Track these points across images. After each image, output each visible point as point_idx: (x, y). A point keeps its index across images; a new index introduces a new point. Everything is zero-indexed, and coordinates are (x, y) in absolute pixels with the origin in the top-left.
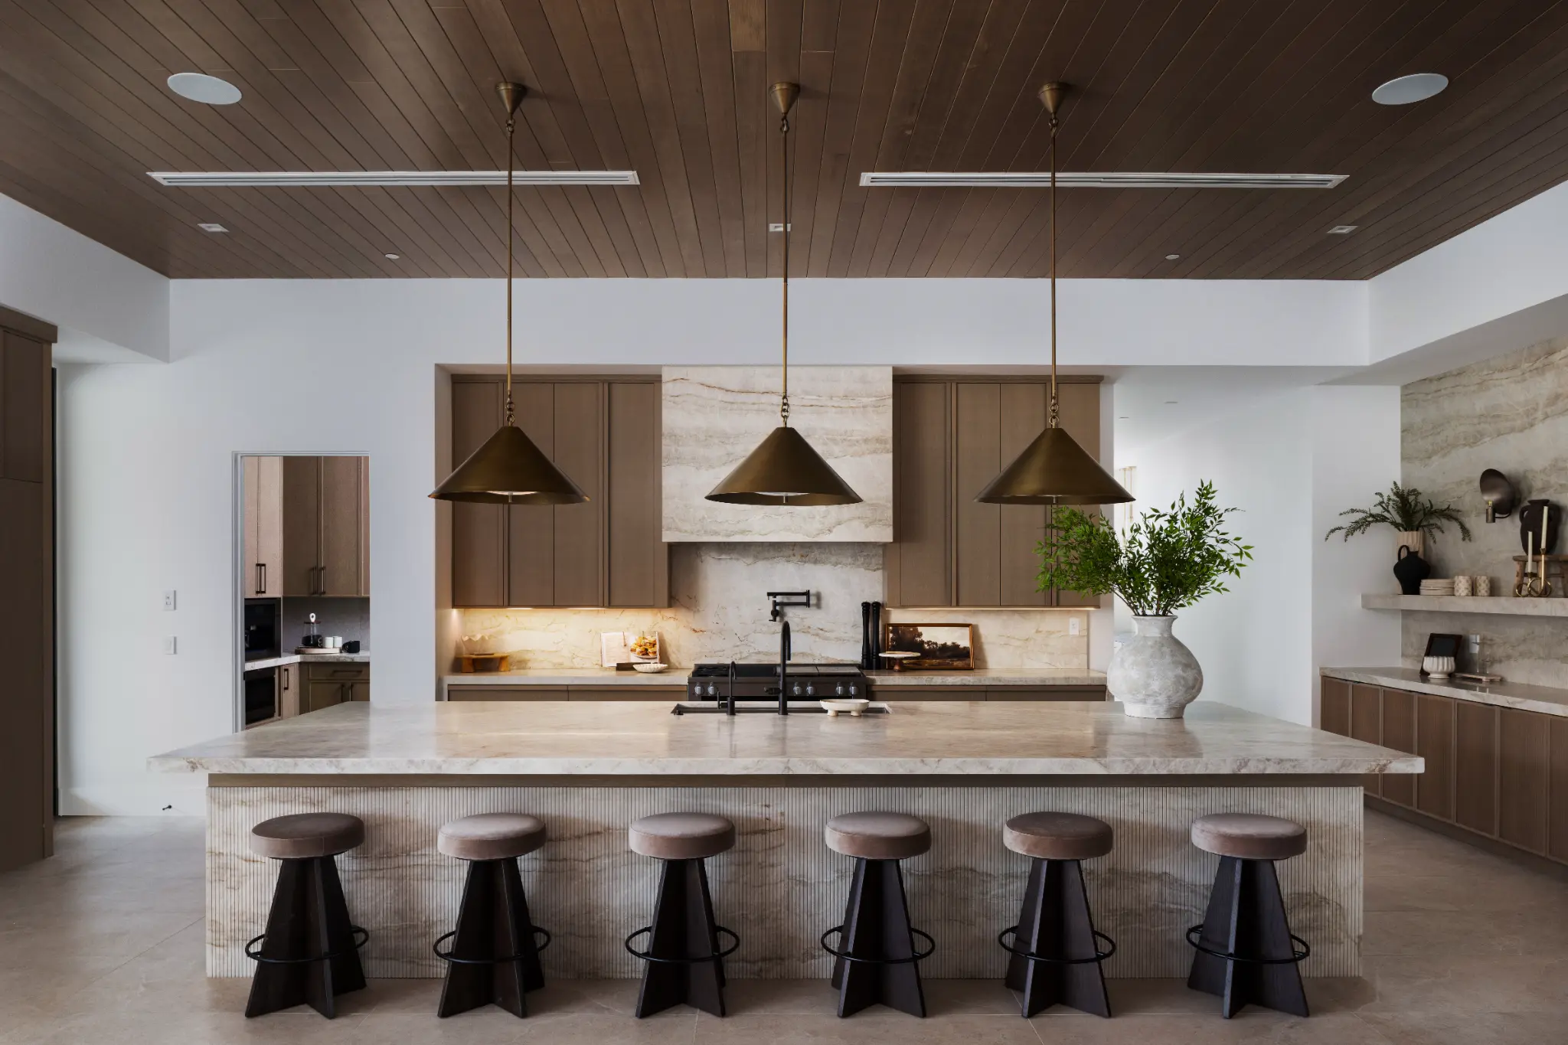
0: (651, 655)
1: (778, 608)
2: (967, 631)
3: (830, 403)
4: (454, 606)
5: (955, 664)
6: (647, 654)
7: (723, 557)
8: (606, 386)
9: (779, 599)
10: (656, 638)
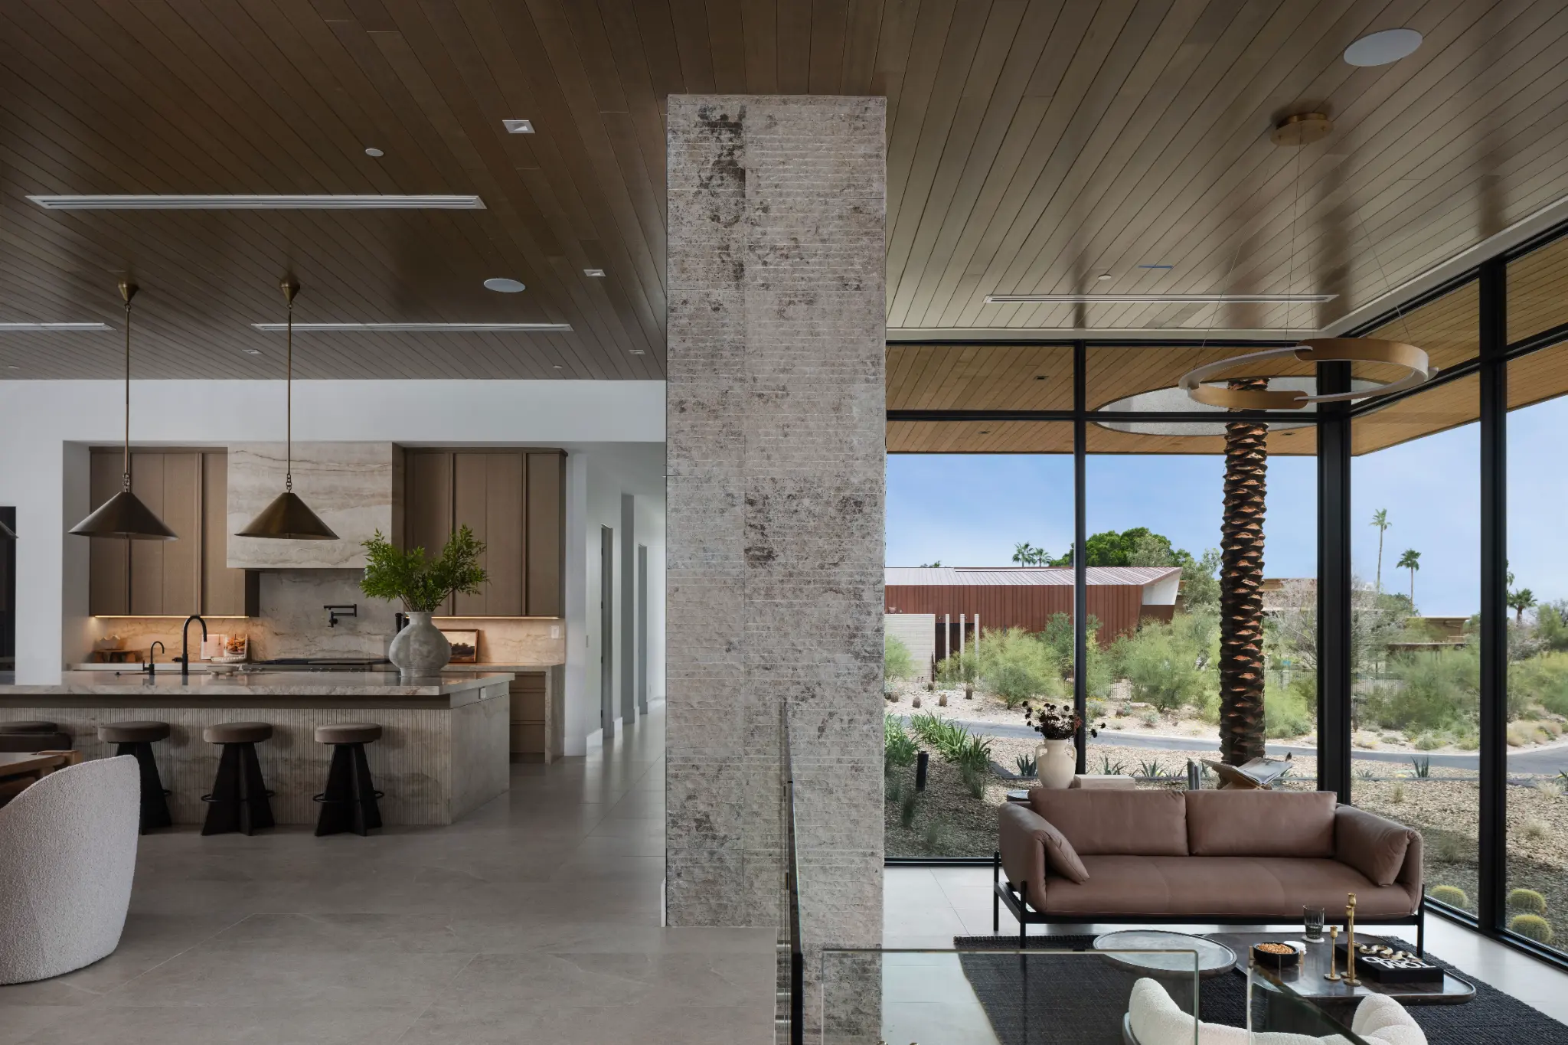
0: (239, 651)
1: (335, 617)
2: (474, 635)
3: (347, 468)
4: (92, 613)
5: (463, 658)
6: (237, 650)
7: (298, 580)
8: (201, 455)
9: (335, 611)
10: (246, 638)
